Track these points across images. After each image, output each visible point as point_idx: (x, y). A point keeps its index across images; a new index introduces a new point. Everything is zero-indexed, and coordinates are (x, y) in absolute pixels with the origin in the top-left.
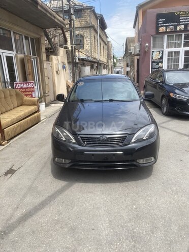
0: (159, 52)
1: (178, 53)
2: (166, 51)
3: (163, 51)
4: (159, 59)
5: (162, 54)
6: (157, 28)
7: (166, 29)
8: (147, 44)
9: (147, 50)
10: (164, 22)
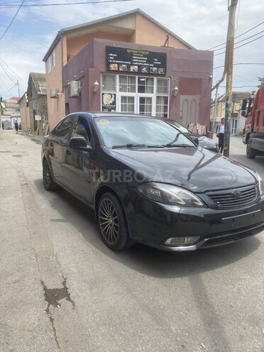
0: (111, 94)
1: (132, 99)
2: (119, 94)
3: (115, 95)
4: (111, 104)
5: (115, 98)
6: (108, 64)
7: (118, 68)
8: (96, 83)
9: (95, 90)
10: (115, 58)
